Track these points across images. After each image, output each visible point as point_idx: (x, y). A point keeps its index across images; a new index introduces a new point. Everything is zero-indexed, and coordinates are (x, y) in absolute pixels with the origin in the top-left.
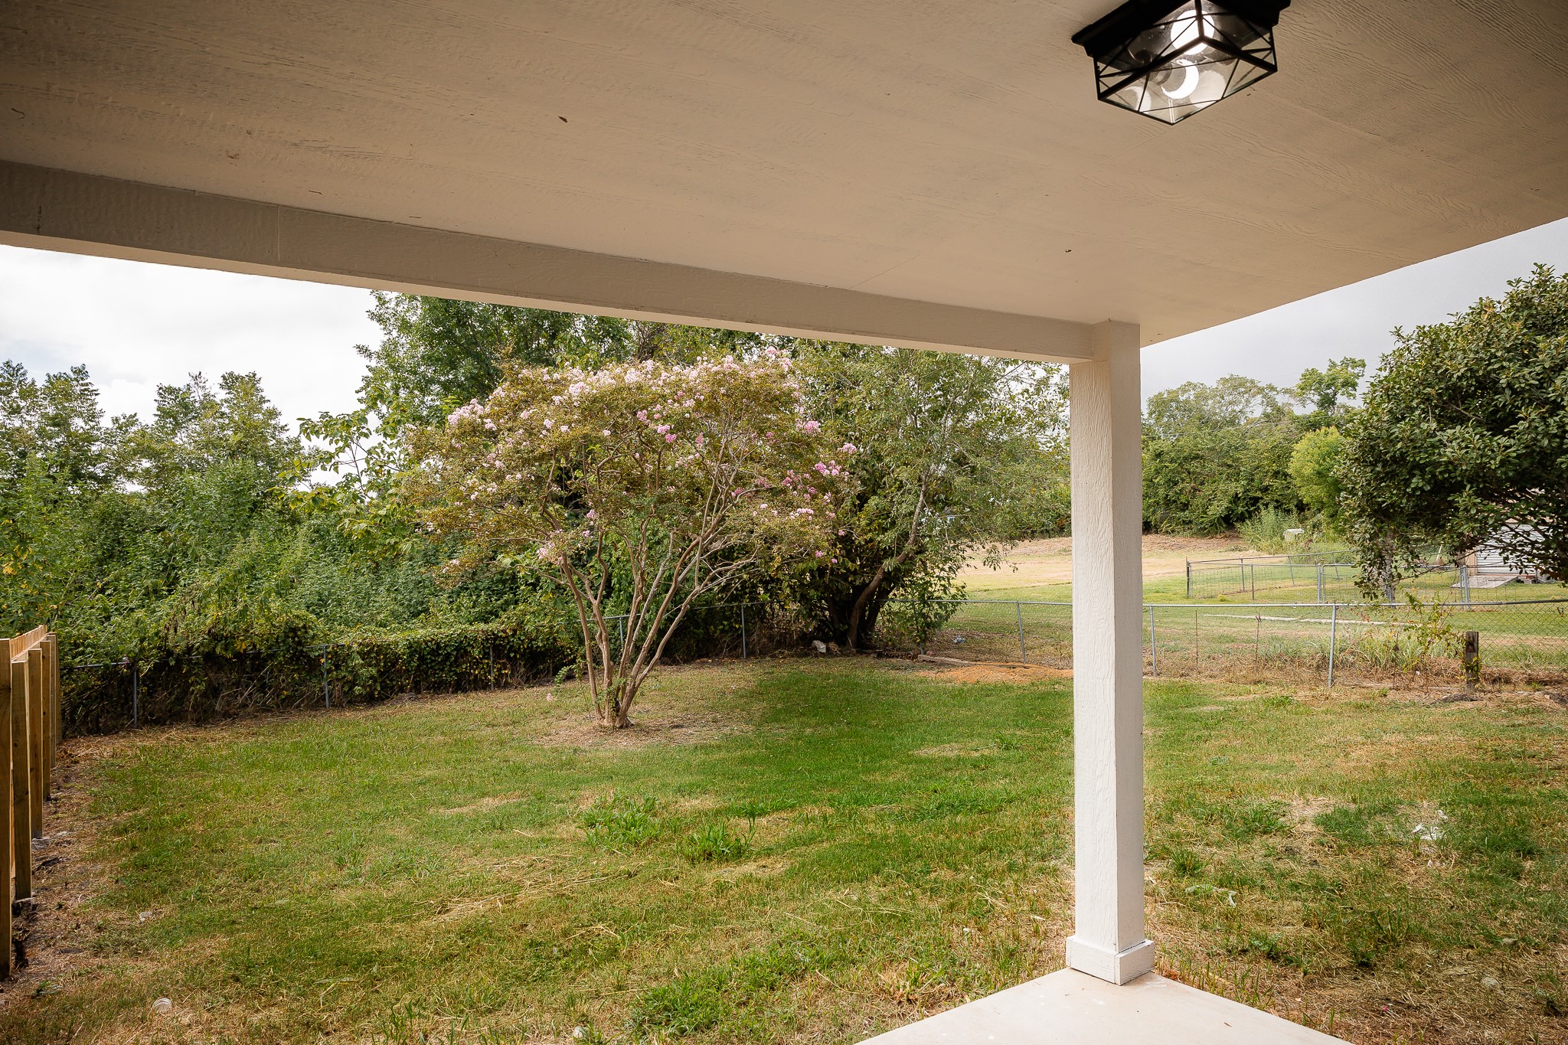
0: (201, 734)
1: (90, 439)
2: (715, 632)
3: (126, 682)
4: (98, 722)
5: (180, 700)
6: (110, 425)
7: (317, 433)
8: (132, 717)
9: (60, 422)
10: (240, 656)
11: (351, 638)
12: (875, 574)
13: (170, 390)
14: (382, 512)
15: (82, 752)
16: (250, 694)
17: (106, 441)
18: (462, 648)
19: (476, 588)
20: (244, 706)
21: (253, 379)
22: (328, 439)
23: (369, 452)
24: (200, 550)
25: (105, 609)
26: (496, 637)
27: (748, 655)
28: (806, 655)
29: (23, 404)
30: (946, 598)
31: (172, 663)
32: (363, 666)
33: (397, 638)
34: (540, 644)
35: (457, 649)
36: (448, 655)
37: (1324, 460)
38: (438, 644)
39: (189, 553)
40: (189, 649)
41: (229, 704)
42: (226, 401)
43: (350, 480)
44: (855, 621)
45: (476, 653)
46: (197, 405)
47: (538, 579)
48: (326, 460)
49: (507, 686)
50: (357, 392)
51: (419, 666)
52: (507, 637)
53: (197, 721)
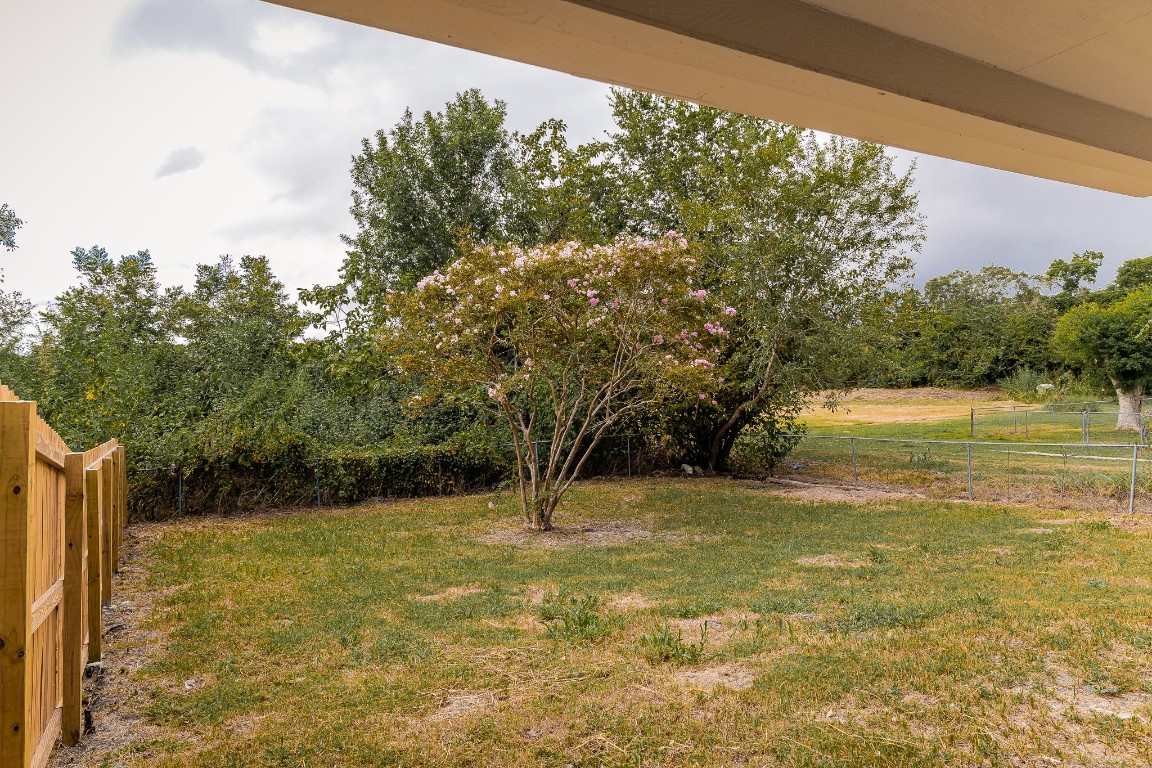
0: (228, 523)
1: (150, 303)
2: (607, 456)
3: (174, 483)
4: (153, 512)
5: (212, 497)
6: (164, 294)
7: (311, 300)
8: (178, 508)
9: (129, 291)
10: (256, 465)
11: (337, 454)
12: (733, 413)
13: (206, 268)
14: (359, 359)
15: (142, 535)
16: (263, 494)
17: (161, 305)
18: (418, 464)
19: (428, 418)
20: (258, 503)
21: (263, 260)
22: (319, 305)
23: (348, 315)
24: (227, 385)
25: (159, 427)
26: (444, 456)
27: (632, 474)
28: (677, 475)
29: (104, 277)
30: (790, 434)
31: (207, 469)
32: (345, 475)
33: (369, 455)
34: (477, 462)
35: (415, 464)
36: (408, 469)
37: (1087, 329)
38: (401, 460)
39: (220, 386)
40: (219, 459)
41: (247, 501)
42: (245, 277)
43: (335, 335)
44: (715, 450)
45: (429, 468)
46: (224, 279)
47: (476, 412)
48: (317, 320)
49: (451, 493)
50: (339, 271)
51: (387, 476)
52: (452, 456)
53: (224, 513)
